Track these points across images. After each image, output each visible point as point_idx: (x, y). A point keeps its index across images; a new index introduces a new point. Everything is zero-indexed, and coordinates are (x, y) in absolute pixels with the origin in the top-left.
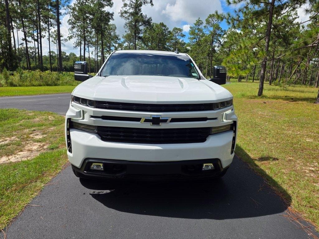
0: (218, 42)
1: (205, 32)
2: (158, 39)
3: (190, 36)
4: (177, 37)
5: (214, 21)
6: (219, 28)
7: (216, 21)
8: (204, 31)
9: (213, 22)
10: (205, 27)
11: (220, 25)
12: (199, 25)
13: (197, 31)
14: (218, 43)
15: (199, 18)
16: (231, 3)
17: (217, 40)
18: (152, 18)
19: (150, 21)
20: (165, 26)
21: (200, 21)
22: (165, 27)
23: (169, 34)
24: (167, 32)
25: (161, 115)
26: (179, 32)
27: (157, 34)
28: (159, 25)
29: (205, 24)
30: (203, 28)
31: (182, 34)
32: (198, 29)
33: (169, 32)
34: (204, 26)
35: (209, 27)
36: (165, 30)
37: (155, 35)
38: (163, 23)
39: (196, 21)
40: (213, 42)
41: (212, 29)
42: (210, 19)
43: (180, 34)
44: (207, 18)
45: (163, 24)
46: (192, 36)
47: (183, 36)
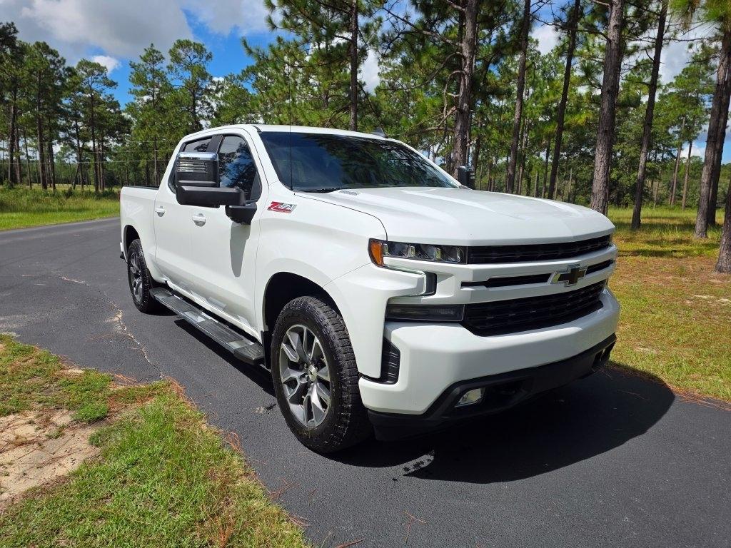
0: (206, 107)
1: (172, 79)
2: (36, 87)
3: (132, 86)
4: (94, 86)
5: (192, 57)
6: (207, 74)
7: (195, 57)
8: (169, 77)
9: (188, 59)
10: (170, 68)
11: (206, 67)
12: (154, 63)
13: (150, 76)
14: (208, 108)
15: (152, 44)
16: (278, 26)
17: (202, 102)
18: (15, 25)
19: (10, 33)
20: (54, 53)
21: (154, 51)
22: (54, 55)
23: (70, 76)
24: (61, 69)
25: (578, 264)
26: (96, 72)
27: (31, 72)
28: (33, 49)
29: (168, 60)
30: (166, 70)
31: (106, 78)
32: (152, 71)
33: (69, 69)
34: (168, 67)
35: (179, 70)
36: (55, 64)
37: (23, 74)
38: (45, 43)
39: (146, 50)
40: (195, 105)
41: (188, 75)
42: (180, 51)
43: (100, 78)
44: (172, 47)
45: (48, 47)
46: (140, 88)
47: (112, 84)
